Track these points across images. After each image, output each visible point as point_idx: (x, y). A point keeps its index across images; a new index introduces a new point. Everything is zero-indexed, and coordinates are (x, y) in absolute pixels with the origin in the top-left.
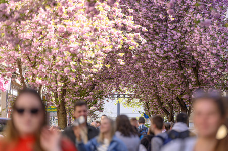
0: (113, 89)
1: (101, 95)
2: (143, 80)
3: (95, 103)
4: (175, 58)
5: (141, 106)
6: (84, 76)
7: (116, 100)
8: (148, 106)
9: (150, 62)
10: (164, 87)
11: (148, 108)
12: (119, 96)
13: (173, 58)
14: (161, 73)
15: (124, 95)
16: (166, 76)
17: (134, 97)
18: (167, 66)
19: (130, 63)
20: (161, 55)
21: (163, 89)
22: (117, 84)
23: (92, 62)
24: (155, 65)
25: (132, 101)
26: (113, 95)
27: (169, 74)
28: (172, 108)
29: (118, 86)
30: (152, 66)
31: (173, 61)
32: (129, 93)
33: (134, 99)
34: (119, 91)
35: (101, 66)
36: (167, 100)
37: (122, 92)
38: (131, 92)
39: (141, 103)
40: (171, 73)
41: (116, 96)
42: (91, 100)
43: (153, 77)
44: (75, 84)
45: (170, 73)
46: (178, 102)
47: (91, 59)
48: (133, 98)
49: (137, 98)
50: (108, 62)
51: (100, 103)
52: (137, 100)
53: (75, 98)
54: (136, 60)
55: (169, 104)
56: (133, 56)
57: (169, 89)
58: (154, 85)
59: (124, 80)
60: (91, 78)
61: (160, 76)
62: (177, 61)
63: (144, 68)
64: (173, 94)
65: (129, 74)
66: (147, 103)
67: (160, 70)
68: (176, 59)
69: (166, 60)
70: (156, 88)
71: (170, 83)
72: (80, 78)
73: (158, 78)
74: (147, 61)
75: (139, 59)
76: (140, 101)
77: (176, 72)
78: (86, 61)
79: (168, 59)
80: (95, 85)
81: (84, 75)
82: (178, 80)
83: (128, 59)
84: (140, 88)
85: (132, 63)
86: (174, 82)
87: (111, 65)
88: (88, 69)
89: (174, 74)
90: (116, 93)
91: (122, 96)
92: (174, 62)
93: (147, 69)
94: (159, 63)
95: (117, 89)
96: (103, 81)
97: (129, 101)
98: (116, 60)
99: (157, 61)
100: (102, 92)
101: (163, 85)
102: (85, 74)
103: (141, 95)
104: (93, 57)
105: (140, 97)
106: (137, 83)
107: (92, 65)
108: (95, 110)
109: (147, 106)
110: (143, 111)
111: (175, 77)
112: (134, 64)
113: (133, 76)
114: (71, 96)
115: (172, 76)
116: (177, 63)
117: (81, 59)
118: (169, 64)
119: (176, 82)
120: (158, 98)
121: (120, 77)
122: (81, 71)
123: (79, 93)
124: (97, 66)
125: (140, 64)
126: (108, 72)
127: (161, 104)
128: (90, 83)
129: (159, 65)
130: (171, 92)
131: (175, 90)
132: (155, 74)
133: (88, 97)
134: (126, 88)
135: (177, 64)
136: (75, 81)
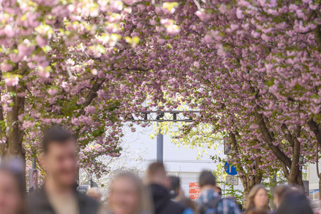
0: (145, 98)
1: (114, 113)
2: (223, 76)
3: (99, 134)
4: (305, 18)
5: (217, 143)
6: (73, 63)
7: (154, 127)
8: (235, 142)
9: (241, 28)
10: (277, 95)
11: (236, 147)
12: (162, 115)
13: (299, 19)
14: (270, 57)
15: (175, 114)
16: (283, 65)
17: (201, 119)
18: (287, 38)
19: (190, 31)
20: (270, 11)
21: (275, 99)
22: (157, 86)
23: (92, 28)
24: (255, 34)
25: (194, 129)
26: (145, 113)
27: (290, 61)
28: (298, 148)
29: (159, 91)
30: (247, 39)
31: (300, 27)
32: (188, 108)
33: (201, 125)
34: (160, 104)
35: (115, 38)
36: (284, 126)
37: (169, 105)
38: (192, 106)
39: (219, 135)
40: (295, 58)
41: (154, 116)
42: (88, 126)
43: (249, 68)
44: (48, 84)
45: (292, 57)
46: (312, 134)
47: (89, 19)
48: (196, 123)
49: (207, 121)
50: (134, 27)
51: (113, 135)
52: (208, 128)
53: (48, 120)
54: (206, 24)
55: (290, 137)
56: (198, 13)
57: (291, 99)
58: (252, 89)
59: (173, 75)
60: (89, 68)
61: (267, 66)
62: (311, 26)
63: (225, 44)
64: (300, 111)
65: (188, 58)
66: (232, 136)
67: (268, 49)
68: (309, 20)
69: (283, 25)
70: (257, 96)
71: (293, 83)
72: (60, 68)
73: (262, 70)
74: (233, 26)
75: (212, 19)
76: (216, 130)
77: (309, 55)
78: (75, 25)
79: (287, 21)
80: (98, 87)
81: (70, 61)
82: (314, 76)
83: (186, 21)
84: (216, 96)
85: (194, 31)
86: (302, 80)
87: (142, 36)
88: (82, 47)
89: (304, 59)
90: (154, 109)
91: (168, 116)
92: (304, 29)
93: (233, 46)
94: (265, 31)
95: (155, 99)
96: (120, 76)
97: (187, 130)
98: (152, 22)
99: (259, 27)
100: (118, 104)
101: (273, 89)
102: (75, 60)
103: (219, 115)
104: (95, 14)
105: (216, 120)
106: (207, 82)
107: (91, 36)
108: (100, 153)
109: (233, 143)
110: (224, 157)
111: (307, 67)
112: (201, 33)
113: (196, 64)
114: (38, 115)
115: (297, 66)
116: (310, 31)
117: (65, 19)
118: (289, 33)
119: (309, 82)
120: (263, 122)
121: (164, 66)
122: (63, 50)
123: (58, 108)
124: (104, 39)
125: (215, 33)
126: (134, 54)
127: (270, 137)
128: (87, 82)
129: (264, 37)
130: (296, 105)
131: (305, 101)
132: (254, 60)
133: (82, 119)
134: (179, 97)
135: (312, 36)
136: (48, 75)
